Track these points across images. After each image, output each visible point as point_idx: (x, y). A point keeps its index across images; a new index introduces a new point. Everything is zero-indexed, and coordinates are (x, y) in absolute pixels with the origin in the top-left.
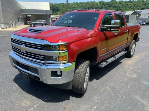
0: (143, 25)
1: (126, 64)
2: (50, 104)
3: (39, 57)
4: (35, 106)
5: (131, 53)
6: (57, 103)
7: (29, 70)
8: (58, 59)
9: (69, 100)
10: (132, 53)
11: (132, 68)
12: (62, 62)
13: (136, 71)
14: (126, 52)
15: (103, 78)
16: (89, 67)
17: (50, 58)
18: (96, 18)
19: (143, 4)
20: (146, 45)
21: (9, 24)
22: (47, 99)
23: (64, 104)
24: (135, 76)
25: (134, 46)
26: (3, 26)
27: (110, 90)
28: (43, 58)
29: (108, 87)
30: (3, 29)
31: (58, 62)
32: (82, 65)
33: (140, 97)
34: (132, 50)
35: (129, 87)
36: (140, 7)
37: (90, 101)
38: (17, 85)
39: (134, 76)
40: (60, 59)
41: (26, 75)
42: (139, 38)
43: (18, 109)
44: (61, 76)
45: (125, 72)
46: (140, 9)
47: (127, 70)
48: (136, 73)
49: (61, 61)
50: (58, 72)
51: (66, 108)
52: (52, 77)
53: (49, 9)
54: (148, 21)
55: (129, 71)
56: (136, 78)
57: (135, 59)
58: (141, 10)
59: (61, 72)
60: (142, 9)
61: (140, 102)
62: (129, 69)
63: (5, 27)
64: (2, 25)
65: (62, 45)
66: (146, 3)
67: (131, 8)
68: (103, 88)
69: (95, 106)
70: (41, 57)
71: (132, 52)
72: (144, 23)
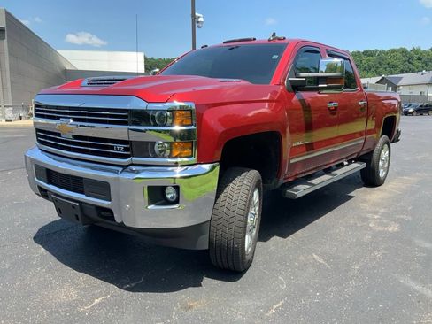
0: (407, 113)
1: (365, 201)
2: (141, 296)
3: (112, 148)
4: (97, 301)
5: (378, 172)
6: (165, 294)
7: (82, 193)
8: (168, 152)
9: (201, 285)
10: (382, 174)
11: (383, 210)
12: (179, 160)
13: (398, 217)
14: (364, 165)
15: (299, 232)
16: (259, 191)
17: (145, 149)
18: (275, 57)
19: (404, 59)
20: (419, 157)
21: (28, 109)
22: (133, 285)
23: (186, 295)
24: (394, 228)
25: (385, 154)
26: (9, 113)
27: (321, 261)
28: (125, 149)
29: (315, 256)
30: (11, 121)
31: (169, 160)
32: (239, 179)
33: (414, 278)
34: (380, 163)
35: (378, 254)
36: (395, 67)
37: (262, 289)
38: (43, 249)
39: (390, 230)
40: (176, 152)
41: (74, 207)
42: (399, 133)
43: (43, 308)
44: (177, 202)
45: (366, 219)
46: (397, 73)
47: (369, 216)
48: (396, 221)
49: (176, 157)
50: (167, 191)
51: (191, 307)
52: (149, 205)
53: (143, 72)
54: (420, 104)
55: (376, 217)
56: (397, 232)
57: (393, 188)
58: (399, 75)
59: (177, 188)
60: (402, 72)
61: (415, 291)
62: (376, 213)
63: (17, 115)
64: (7, 109)
65: (182, 108)
66: (411, 58)
67: (372, 69)
68: (302, 258)
69: (278, 302)
70: (120, 148)
71: (381, 171)
72: (411, 110)
